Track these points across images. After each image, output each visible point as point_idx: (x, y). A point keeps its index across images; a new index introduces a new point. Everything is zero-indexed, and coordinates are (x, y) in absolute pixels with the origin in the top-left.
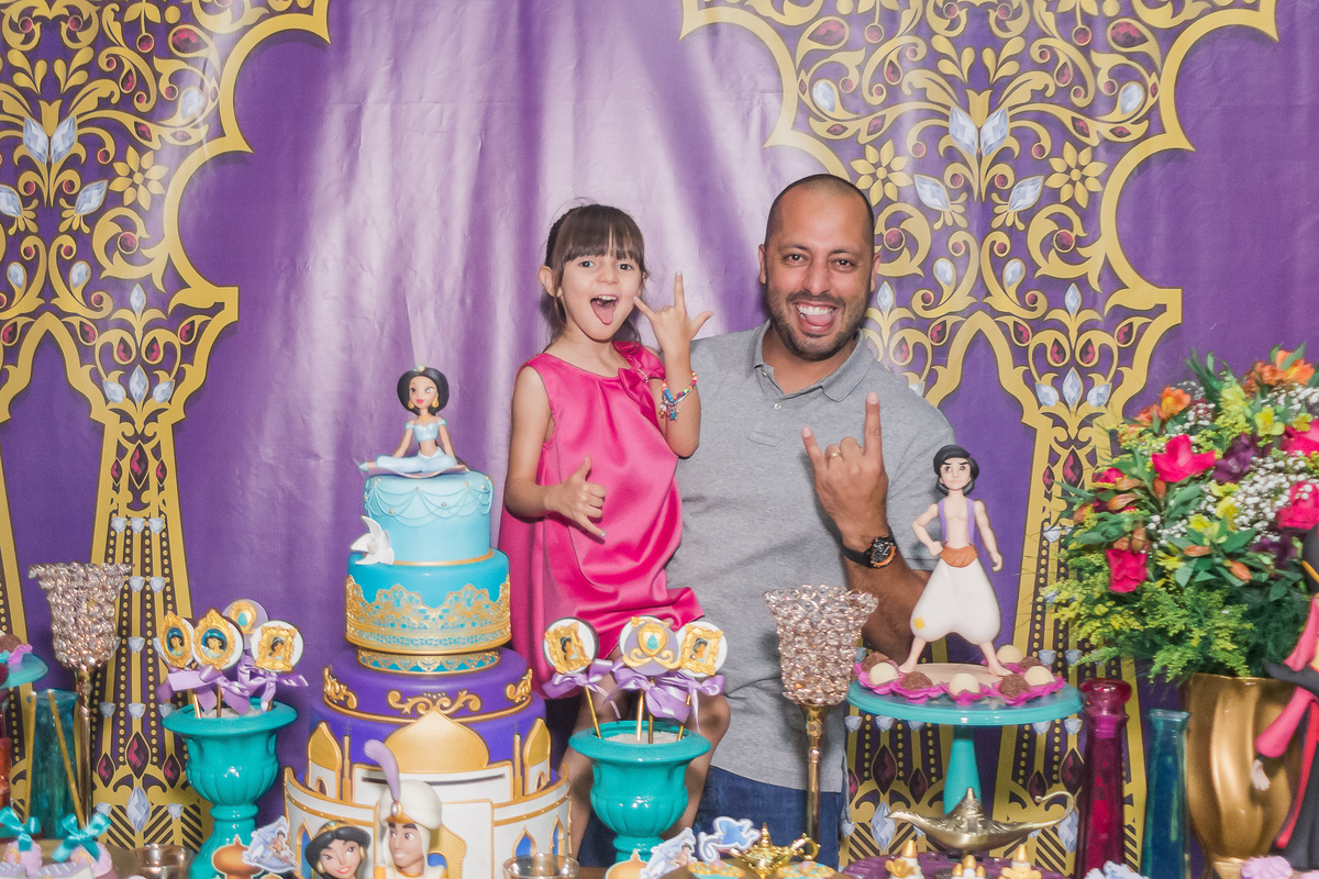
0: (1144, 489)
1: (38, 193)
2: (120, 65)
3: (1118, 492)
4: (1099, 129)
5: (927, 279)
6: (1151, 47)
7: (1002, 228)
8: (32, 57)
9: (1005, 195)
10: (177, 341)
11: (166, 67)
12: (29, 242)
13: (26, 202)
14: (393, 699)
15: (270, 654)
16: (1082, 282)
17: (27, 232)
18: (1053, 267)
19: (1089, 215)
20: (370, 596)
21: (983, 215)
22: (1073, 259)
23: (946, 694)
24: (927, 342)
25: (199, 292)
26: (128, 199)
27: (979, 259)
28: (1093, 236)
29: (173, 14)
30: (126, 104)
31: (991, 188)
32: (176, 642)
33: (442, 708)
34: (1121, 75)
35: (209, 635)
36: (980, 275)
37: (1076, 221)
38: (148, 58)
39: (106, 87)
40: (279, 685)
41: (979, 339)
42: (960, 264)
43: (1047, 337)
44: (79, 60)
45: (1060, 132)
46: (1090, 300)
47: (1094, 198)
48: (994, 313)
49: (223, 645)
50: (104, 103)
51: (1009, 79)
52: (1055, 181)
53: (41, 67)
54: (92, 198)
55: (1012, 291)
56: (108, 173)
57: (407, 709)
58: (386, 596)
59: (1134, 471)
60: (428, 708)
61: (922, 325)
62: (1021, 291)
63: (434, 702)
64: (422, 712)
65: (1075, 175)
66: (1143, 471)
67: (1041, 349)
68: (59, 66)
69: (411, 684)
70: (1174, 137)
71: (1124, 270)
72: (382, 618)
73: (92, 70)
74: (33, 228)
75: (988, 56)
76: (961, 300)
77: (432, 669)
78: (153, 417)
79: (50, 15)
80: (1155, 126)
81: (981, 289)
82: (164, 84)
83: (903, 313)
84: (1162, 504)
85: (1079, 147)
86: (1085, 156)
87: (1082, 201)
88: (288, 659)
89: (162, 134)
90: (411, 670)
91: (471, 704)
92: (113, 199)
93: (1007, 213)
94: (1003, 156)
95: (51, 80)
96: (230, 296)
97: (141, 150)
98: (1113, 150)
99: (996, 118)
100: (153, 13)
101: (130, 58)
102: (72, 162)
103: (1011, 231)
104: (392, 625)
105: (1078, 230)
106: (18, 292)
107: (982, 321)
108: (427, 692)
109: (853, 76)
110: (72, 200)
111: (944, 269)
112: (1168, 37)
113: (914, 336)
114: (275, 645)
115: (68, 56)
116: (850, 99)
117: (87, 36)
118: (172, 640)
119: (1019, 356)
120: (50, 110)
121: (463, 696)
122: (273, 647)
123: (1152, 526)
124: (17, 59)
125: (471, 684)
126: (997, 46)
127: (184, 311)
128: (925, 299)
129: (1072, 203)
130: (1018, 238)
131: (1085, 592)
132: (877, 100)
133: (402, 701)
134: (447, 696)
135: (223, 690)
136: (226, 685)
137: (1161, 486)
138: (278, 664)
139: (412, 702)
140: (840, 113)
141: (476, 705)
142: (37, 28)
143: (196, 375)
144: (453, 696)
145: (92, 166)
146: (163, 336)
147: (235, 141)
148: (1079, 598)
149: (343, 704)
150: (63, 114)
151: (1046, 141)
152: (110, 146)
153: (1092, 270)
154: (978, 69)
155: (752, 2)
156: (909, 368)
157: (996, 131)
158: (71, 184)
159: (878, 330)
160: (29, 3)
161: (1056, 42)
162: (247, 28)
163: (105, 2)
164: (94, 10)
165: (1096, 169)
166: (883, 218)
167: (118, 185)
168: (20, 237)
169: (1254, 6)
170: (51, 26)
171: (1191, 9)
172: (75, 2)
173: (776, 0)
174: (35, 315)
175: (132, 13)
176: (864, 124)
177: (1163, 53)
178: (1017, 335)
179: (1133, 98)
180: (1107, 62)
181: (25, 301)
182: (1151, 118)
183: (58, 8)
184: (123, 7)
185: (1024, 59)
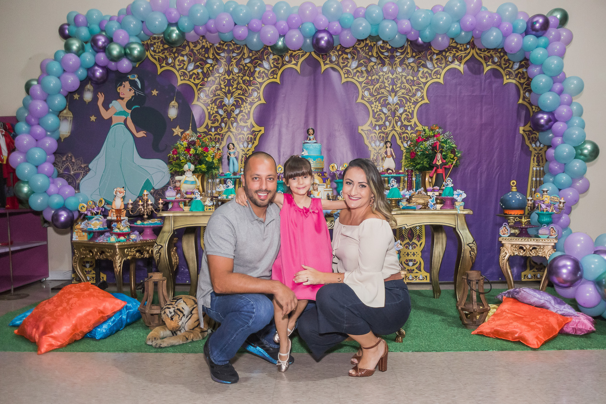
1: (227, 110)
2: (242, 88)
4: (413, 99)
5: (384, 125)
6: (422, 85)
7: (397, 116)
8: (225, 86)
9: (398, 111)
10: (253, 137)
11: (251, 88)
12: (225, 119)
13: (225, 112)
16: (411, 125)
17: (225, 117)
18: (406, 123)
19: (412, 114)
21: (394, 114)
22: (409, 122)
24: (385, 136)
25: (257, 128)
26: (244, 111)
27: (393, 122)
28: (413, 118)
29: (252, 79)
30: (243, 94)
31: (395, 109)
34: (417, 90)
36: (393, 124)
37: (410, 115)
38: (247, 86)
39: (239, 91)
41: (393, 135)
42: (390, 123)
43: (405, 135)
44: (234, 87)
45: (407, 100)
46: (412, 129)
47: (413, 111)
48: (396, 131)
50: (239, 94)
51: (398, 91)
52: (406, 108)
53: (227, 88)
54: (237, 111)
55: (399, 127)
56: (240, 107)
61: (384, 133)
62: (400, 127)
65: (409, 107)
67: (404, 137)
68: (231, 88)
70: (426, 101)
71: (418, 124)
73: (237, 89)
74: (226, 117)
75: (394, 87)
76: (390, 128)
78: (248, 150)
79: (229, 79)
80: (423, 99)
81: (393, 127)
82: (250, 91)
83: (380, 131)
85: (410, 102)
86: (411, 104)
87: (411, 112)
89: (249, 100)
92: (241, 111)
93: (398, 114)
94: (397, 104)
95: (229, 90)
96: (262, 129)
97: (246, 103)
98: (415, 103)
99: (396, 97)
100: (248, 78)
101: (244, 86)
102: (233, 105)
103: (399, 117)
105: (410, 117)
106: (224, 128)
107: (394, 132)
109: (371, 90)
110: (233, 112)
111: (387, 123)
112: (425, 84)
113: (382, 135)
115: (232, 86)
116: (372, 95)
117: (236, 82)
119: (400, 138)
120: (229, 96)
124: (223, 86)
126: (396, 85)
127: (254, 131)
128: (384, 128)
129: (409, 112)
130: (400, 118)
132: (375, 94)
140: (369, 96)
142: (226, 81)
143: (256, 143)
145: (237, 105)
146: (250, 136)
147: (263, 101)
150: (231, 96)
151: (404, 102)
152: (240, 102)
153: (412, 123)
154: (393, 89)
155: (354, 77)
156: (381, 140)
157: (396, 100)
158: (233, 109)
159: (376, 134)
160: (225, 76)
161: (406, 84)
162: (265, 81)
163: (239, 76)
164: (237, 78)
165: (413, 106)
166: (377, 115)
167: (242, 109)
168: (224, 118)
169: (440, 78)
170: (229, 81)
171: (429, 79)
172: (233, 76)
173: (358, 77)
174: (227, 132)
175: (244, 78)
176: (373, 98)
177: (424, 86)
178: (400, 135)
179: (419, 94)
180: (415, 88)
181: (225, 130)
182: (422, 97)
183: (230, 77)
184: (242, 77)
185: (400, 87)
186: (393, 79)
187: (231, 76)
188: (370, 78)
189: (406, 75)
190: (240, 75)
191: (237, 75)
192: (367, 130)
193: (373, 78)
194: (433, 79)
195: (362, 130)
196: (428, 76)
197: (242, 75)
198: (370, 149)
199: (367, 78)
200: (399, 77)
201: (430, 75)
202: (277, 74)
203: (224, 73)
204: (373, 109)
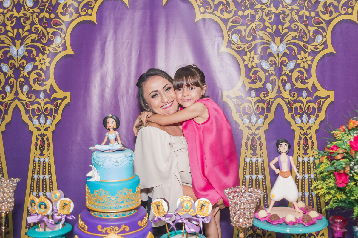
0: (347, 153)
1: (14, 66)
2: (38, 30)
3: (338, 154)
4: (310, 47)
5: (264, 89)
6: (324, 25)
7: (285, 74)
8: (13, 28)
9: (285, 66)
10: (53, 108)
11: (51, 30)
12: (11, 80)
13: (11, 68)
14: (99, 228)
15: (63, 209)
16: (307, 89)
17: (11, 77)
18: (299, 85)
19: (308, 71)
20: (92, 192)
21: (279, 71)
22: (304, 83)
23: (285, 222)
24: (265, 106)
25: (59, 94)
26: (39, 68)
27: (279, 83)
28: (310, 76)
29: (53, 16)
30: (39, 41)
31: (282, 63)
32: (33, 204)
33: (116, 231)
34: (316, 32)
35: (41, 204)
36: (279, 88)
37: (305, 72)
38: (45, 28)
39: (34, 36)
40: (66, 219)
41: (279, 105)
42: (273, 85)
43: (298, 105)
44: (26, 29)
45: (300, 48)
46: (309, 94)
47: (310, 66)
48: (283, 98)
49: (46, 207)
50: (33, 41)
51: (285, 34)
52: (299, 62)
53: (16, 31)
54: (29, 67)
55: (288, 92)
56: (34, 60)
57: (104, 231)
58: (97, 192)
59: (344, 147)
60: (111, 230)
61: (263, 101)
62: (290, 92)
63: (113, 229)
64: (109, 232)
65: (304, 60)
66: (346, 147)
67: (296, 108)
68: (21, 30)
69: (105, 222)
70: (331, 50)
71: (318, 86)
72: (96, 200)
73: (30, 32)
74: (13, 76)
75: (280, 27)
76: (274, 95)
77: (113, 216)
78: (46, 129)
79: (18, 16)
80: (326, 47)
81: (279, 91)
82: (50, 35)
83: (257, 98)
84: (354, 158)
85: (305, 52)
86: (307, 55)
87: (306, 67)
88: (69, 210)
89: (49, 49)
90: (106, 217)
91: (126, 229)
92: (35, 68)
93: (286, 70)
94: (285, 55)
95: (18, 34)
96: (68, 95)
97: (43, 54)
98: (314, 53)
99: (282, 44)
100: (47, 16)
101: (40, 28)
102: (24, 57)
103: (287, 75)
104: (99, 202)
105: (305, 75)
106: (8, 94)
107: (279, 100)
108: (111, 225)
109: (243, 33)
110: (24, 68)
111: (269, 86)
112: (329, 22)
113: (261, 105)
114: (65, 205)
115: (23, 27)
116: (243, 39)
117: (29, 22)
118: (32, 204)
119: (290, 110)
120: (18, 43)
121: (123, 226)
122: (64, 207)
123: (351, 165)
124: (9, 28)
125: (126, 222)
126: (283, 24)
127: (55, 99)
128: (264, 94)
129: (304, 68)
130: (289, 77)
131: (327, 186)
132: (250, 39)
133: (102, 228)
134: (117, 226)
135: (46, 222)
136: (47, 220)
137: (353, 152)
138: (66, 212)
139: (105, 229)
140: (240, 43)
141: (127, 229)
142: (14, 20)
143: (58, 117)
144: (119, 226)
145: (29, 58)
146: (49, 106)
148: (325, 187)
149: (83, 228)
150: (21, 44)
151: (296, 51)
152: (35, 53)
153: (310, 86)
154: (277, 31)
155: (215, 12)
156: (260, 114)
157: (282, 48)
158: (23, 63)
159: (251, 103)
160: (12, 13)
161: (299, 24)
162: (73, 20)
163: (34, 12)
164: (30, 15)
165: (310, 58)
166: (252, 72)
167: (37, 64)
168: (9, 78)
169: (351, 14)
170: (18, 19)
171: (335, 15)
172: (25, 12)
173: (222, 12)
174: (13, 100)
175: (41, 16)
176: (246, 46)
177: (328, 27)
178: (289, 104)
179: (319, 39)
180: (312, 29)
181: (10, 97)
182: (325, 44)
183: (21, 14)
184: (39, 14)
185: (289, 28)
186: (277, 16)
187: (22, 12)
188: (240, 13)
189: (298, 8)
190: (36, 10)
191: (31, 10)
192: (237, 98)
193: (246, 13)
194: (341, 14)
195: (228, 97)
196: (333, 10)
197: (38, 11)
198: (241, 127)
199: (236, 14)
200: (287, 12)
201: (336, 8)
202: (92, 9)
203: (11, 8)
204: (246, 62)
